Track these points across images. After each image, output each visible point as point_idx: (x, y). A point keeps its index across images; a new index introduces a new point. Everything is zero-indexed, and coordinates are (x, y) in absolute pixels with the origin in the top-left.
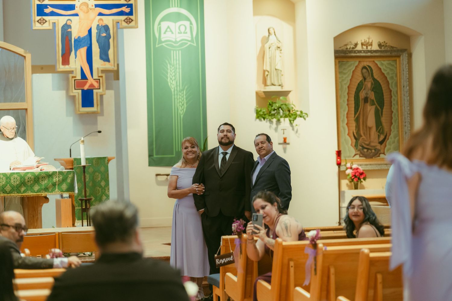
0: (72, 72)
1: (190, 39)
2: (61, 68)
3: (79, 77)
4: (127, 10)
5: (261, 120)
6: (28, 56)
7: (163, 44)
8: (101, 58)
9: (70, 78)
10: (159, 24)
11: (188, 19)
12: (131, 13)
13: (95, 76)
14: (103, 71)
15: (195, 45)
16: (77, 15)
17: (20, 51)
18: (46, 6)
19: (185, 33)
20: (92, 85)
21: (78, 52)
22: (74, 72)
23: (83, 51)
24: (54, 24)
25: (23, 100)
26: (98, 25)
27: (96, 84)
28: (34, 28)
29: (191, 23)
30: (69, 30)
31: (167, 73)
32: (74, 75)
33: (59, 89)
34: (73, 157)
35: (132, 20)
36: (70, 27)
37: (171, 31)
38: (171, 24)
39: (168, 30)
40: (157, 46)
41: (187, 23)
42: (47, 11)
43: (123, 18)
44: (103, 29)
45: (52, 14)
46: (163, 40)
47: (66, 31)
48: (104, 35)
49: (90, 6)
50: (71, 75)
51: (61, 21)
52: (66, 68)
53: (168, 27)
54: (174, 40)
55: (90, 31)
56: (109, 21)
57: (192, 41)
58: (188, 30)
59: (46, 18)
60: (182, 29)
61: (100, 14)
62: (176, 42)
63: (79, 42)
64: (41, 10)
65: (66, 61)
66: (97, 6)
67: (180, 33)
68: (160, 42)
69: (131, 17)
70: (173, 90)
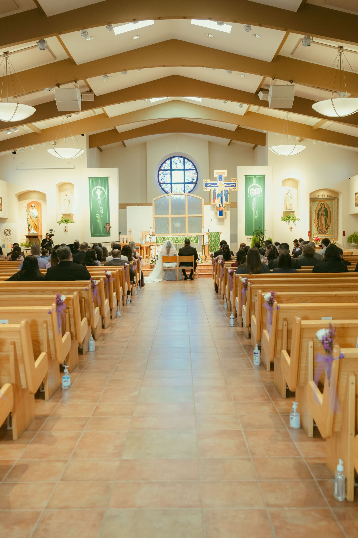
0: (216, 205)
1: (260, 194)
2: (212, 203)
3: (218, 206)
4: (234, 185)
5: (283, 221)
6: (203, 200)
7: (251, 196)
8: (225, 200)
9: (215, 207)
10: (250, 189)
11: (259, 188)
12: (235, 186)
13: (223, 206)
14: (226, 205)
15: (261, 196)
16: (218, 186)
17: (201, 198)
18: (208, 184)
19: (258, 192)
20: (222, 209)
21: (218, 198)
22: (217, 205)
23: (220, 198)
24: (210, 189)
25: (201, 214)
26: (225, 190)
27: (224, 209)
28: (204, 191)
29: (260, 189)
30: (215, 191)
31: (252, 205)
32: (216, 206)
33: (212, 210)
34: (209, 232)
35: (236, 188)
36: (216, 190)
37: (253, 192)
38: (253, 189)
39: (253, 191)
40: (249, 196)
41: (259, 189)
42: (208, 185)
43: (233, 187)
44: (226, 191)
45: (210, 186)
46: (251, 194)
47: (214, 191)
48: (227, 193)
49: (222, 184)
50: (215, 206)
51: (213, 189)
52: (214, 204)
53: (253, 190)
54: (254, 195)
55: (222, 192)
56: (228, 188)
57: (260, 195)
58: (259, 191)
59: (208, 187)
60: (257, 191)
61: (225, 186)
62: (255, 195)
63: (218, 195)
64: (206, 185)
65: (214, 201)
66: (224, 184)
67: (256, 192)
68: (250, 195)
69: (235, 187)
70: (253, 211)
